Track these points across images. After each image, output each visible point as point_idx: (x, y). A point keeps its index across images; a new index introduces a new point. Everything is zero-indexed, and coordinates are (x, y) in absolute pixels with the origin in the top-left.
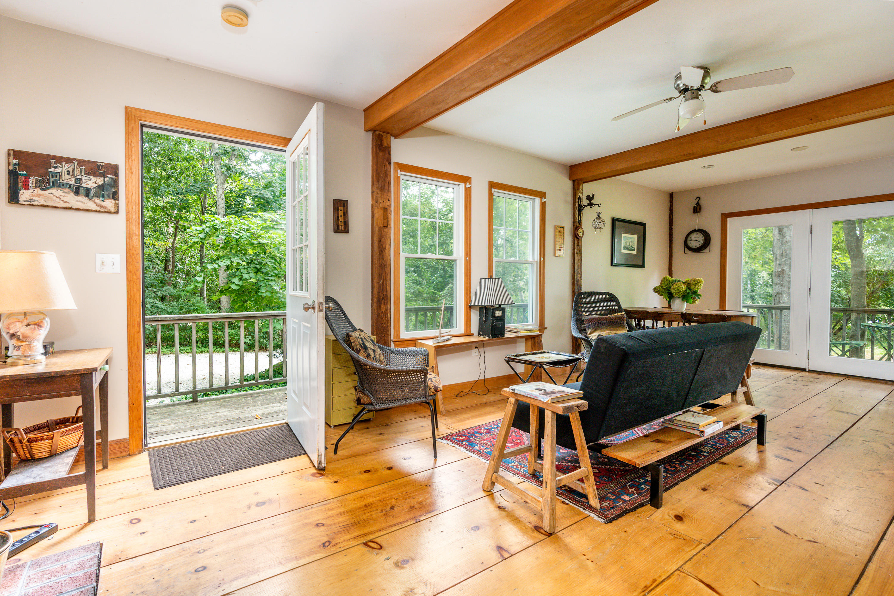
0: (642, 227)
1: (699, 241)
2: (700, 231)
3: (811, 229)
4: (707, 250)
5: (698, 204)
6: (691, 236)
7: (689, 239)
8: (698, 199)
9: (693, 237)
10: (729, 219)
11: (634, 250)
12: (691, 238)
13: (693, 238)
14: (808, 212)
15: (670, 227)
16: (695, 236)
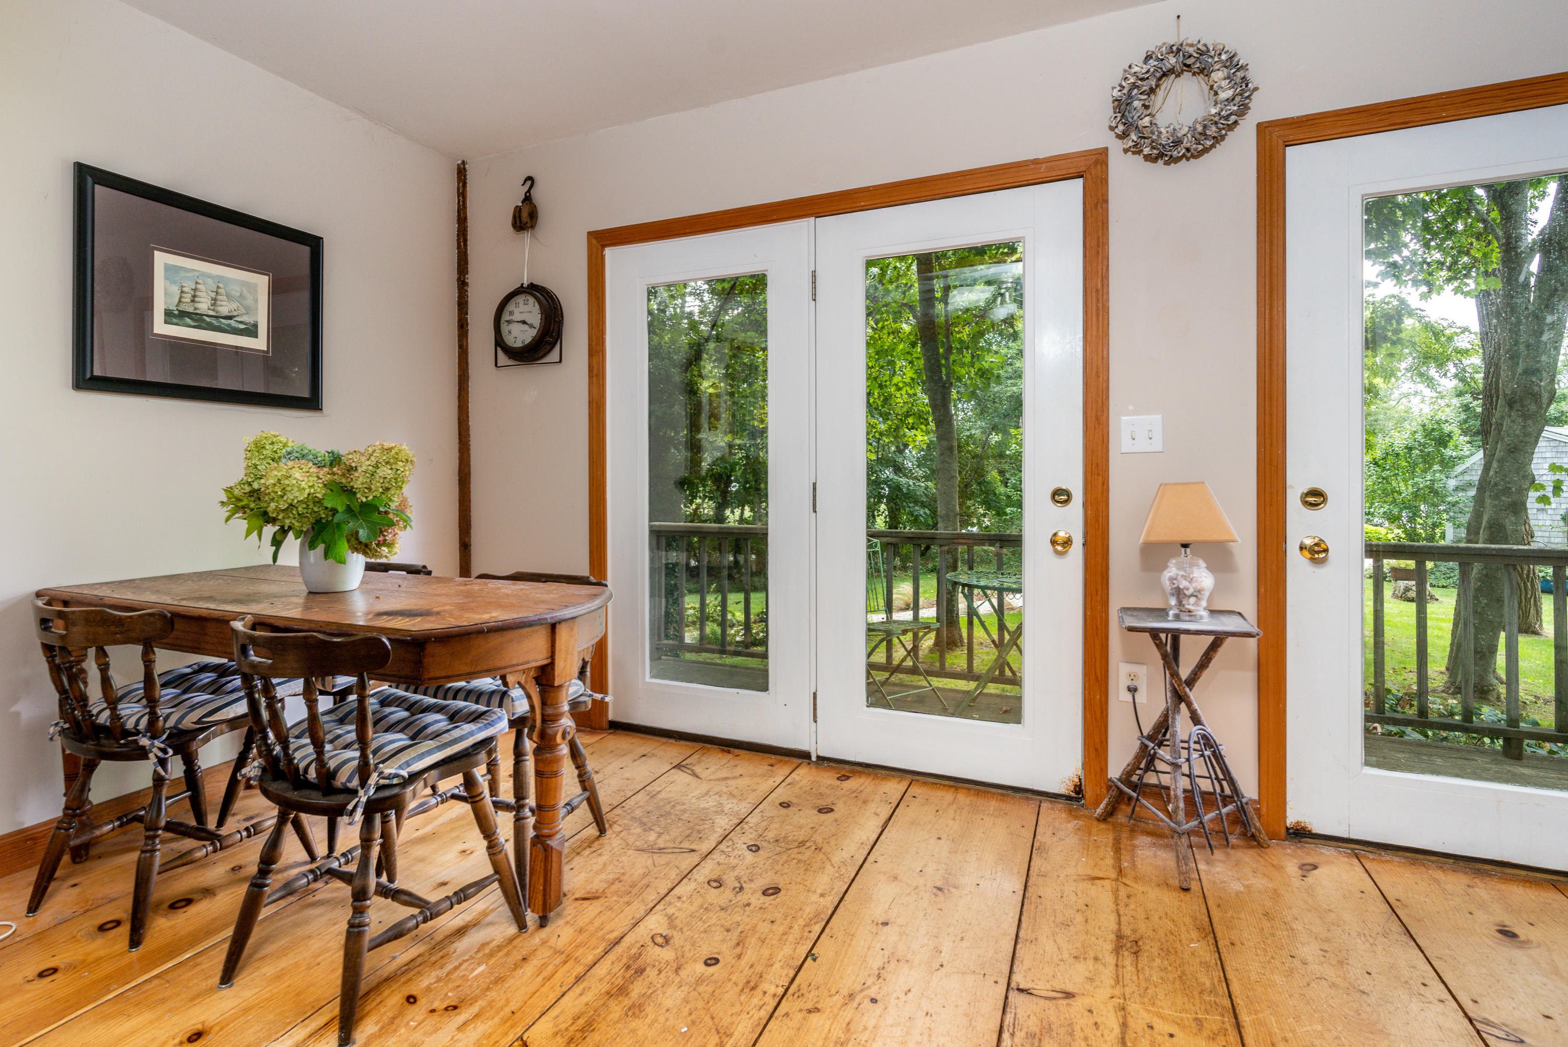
0: (306, 250)
1: (531, 326)
2: (533, 290)
3: (814, 282)
4: (554, 355)
5: (528, 199)
6: (511, 306)
7: (506, 317)
8: (529, 183)
9: (516, 311)
10: (609, 252)
11: (251, 331)
12: (511, 313)
13: (517, 317)
14: (805, 225)
15: (459, 280)
16: (522, 307)
